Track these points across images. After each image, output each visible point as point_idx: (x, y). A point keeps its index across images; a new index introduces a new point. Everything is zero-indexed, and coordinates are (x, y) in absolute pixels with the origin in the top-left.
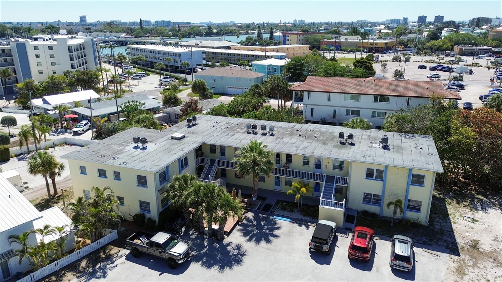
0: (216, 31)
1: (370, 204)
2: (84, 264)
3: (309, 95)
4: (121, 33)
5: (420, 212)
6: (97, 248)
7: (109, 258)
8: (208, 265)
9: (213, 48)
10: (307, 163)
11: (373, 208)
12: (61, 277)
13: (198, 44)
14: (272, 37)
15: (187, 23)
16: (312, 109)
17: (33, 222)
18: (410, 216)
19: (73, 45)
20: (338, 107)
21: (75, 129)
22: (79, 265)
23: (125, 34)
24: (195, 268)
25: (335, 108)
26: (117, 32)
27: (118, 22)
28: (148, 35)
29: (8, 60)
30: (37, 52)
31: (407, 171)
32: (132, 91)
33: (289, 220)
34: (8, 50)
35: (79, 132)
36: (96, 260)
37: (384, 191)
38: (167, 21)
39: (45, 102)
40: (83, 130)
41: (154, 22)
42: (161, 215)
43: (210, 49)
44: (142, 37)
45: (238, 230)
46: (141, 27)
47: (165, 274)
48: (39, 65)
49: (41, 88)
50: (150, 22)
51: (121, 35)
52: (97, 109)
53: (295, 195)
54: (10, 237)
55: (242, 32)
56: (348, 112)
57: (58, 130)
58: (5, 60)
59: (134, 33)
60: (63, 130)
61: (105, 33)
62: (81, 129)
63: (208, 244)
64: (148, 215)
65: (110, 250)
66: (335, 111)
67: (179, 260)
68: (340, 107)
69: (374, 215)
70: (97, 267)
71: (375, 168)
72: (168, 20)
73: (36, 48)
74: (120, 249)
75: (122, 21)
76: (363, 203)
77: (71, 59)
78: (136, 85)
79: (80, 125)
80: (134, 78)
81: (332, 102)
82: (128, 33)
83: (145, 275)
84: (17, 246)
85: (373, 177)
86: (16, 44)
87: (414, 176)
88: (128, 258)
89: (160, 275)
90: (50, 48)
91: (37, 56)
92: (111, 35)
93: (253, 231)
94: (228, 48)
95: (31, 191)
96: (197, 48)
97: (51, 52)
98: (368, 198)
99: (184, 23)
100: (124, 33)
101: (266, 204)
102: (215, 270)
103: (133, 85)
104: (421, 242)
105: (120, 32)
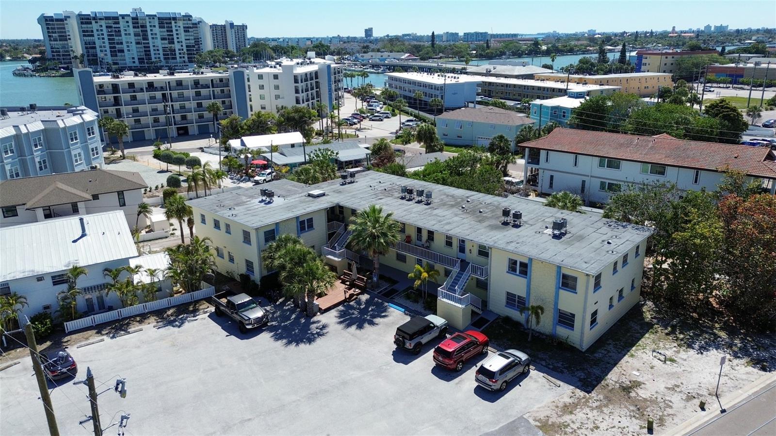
0: (546, 48)
1: (513, 309)
2: (170, 312)
3: (547, 155)
4: (403, 53)
5: (573, 330)
6: (191, 301)
7: (195, 312)
8: (278, 338)
9: (506, 76)
10: (449, 243)
11: (515, 314)
12: (145, 319)
13: (490, 71)
14: (623, 59)
15: (512, 35)
16: (552, 177)
17: (130, 260)
18: (560, 333)
19: (299, 74)
20: (588, 176)
21: (257, 178)
22: (166, 313)
23: (407, 55)
24: (265, 338)
25: (584, 178)
26: (398, 52)
27: (413, 37)
28: (441, 55)
29: (225, 91)
30: (261, 82)
31: (555, 269)
32: (358, 137)
33: (403, 310)
34: (226, 79)
35: (260, 182)
36: (184, 310)
37: (528, 293)
38: (481, 33)
39: (243, 144)
40: (265, 180)
41: (463, 34)
42: (263, 279)
43: (502, 78)
44: (430, 58)
45: (338, 310)
46: (433, 45)
47: (232, 336)
48: (262, 97)
49: (245, 127)
50: (457, 34)
51: (402, 55)
52: (290, 156)
53: (415, 281)
54: (106, 270)
55: (591, 48)
56: (603, 185)
57: (242, 177)
58: (222, 91)
59: (420, 53)
60: (247, 178)
61: (382, 54)
62: (263, 178)
63: (295, 318)
64: (252, 278)
65: (201, 305)
66: (584, 182)
67: (248, 324)
68: (591, 176)
69: (517, 324)
70: (180, 317)
71: (519, 259)
72: (484, 32)
73: (260, 77)
74: (209, 305)
75: (418, 34)
76: (506, 306)
77: (297, 91)
78: (368, 129)
79: (263, 174)
80: (373, 118)
81: (579, 169)
82: (412, 53)
83: (213, 334)
84: (109, 280)
85: (516, 272)
86: (234, 72)
87: (565, 277)
88: (211, 316)
89: (227, 336)
90: (276, 77)
91: (262, 87)
92: (389, 56)
93: (353, 314)
94: (531, 77)
95: (175, 238)
96: (484, 77)
97: (276, 82)
98: (512, 300)
99: (507, 35)
100: (406, 53)
101: (392, 289)
102: (280, 343)
103: (365, 129)
104: (551, 367)
105: (403, 51)
